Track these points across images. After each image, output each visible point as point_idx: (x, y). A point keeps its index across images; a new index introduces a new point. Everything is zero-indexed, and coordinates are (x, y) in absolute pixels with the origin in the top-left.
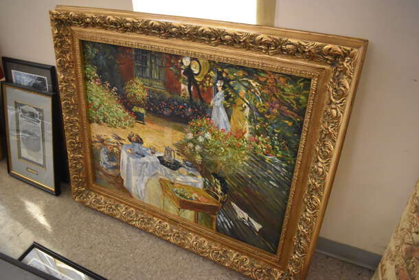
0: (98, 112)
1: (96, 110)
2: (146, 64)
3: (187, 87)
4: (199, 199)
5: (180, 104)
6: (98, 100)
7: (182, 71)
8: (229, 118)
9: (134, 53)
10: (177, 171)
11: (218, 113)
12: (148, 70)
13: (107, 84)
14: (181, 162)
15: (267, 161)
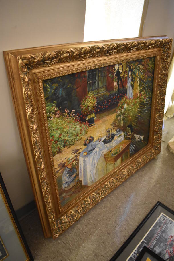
0: (58, 143)
1: (56, 142)
2: (95, 79)
3: (117, 83)
4: (123, 147)
5: (114, 96)
6: (58, 131)
7: (115, 74)
8: (133, 90)
9: (87, 74)
10: (113, 140)
11: (129, 90)
12: (96, 83)
13: (67, 111)
14: (115, 133)
15: (145, 102)
